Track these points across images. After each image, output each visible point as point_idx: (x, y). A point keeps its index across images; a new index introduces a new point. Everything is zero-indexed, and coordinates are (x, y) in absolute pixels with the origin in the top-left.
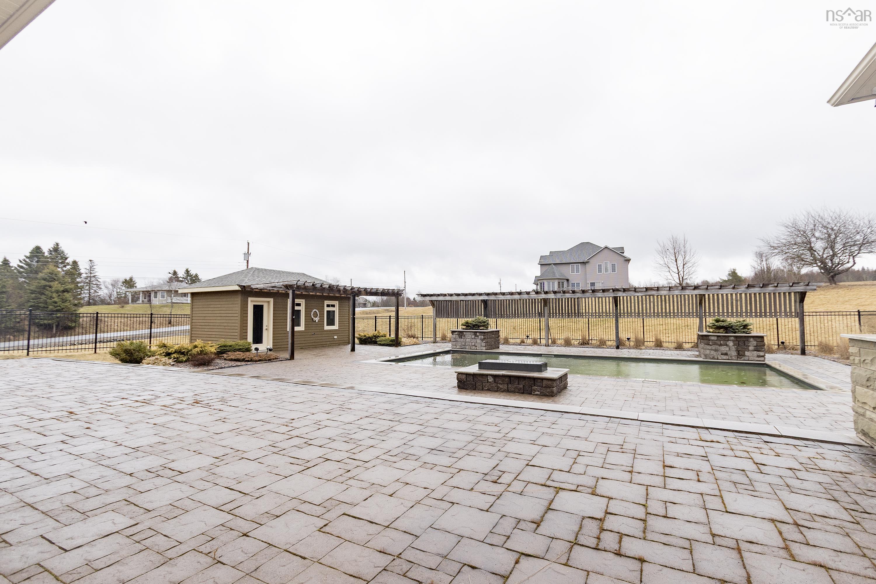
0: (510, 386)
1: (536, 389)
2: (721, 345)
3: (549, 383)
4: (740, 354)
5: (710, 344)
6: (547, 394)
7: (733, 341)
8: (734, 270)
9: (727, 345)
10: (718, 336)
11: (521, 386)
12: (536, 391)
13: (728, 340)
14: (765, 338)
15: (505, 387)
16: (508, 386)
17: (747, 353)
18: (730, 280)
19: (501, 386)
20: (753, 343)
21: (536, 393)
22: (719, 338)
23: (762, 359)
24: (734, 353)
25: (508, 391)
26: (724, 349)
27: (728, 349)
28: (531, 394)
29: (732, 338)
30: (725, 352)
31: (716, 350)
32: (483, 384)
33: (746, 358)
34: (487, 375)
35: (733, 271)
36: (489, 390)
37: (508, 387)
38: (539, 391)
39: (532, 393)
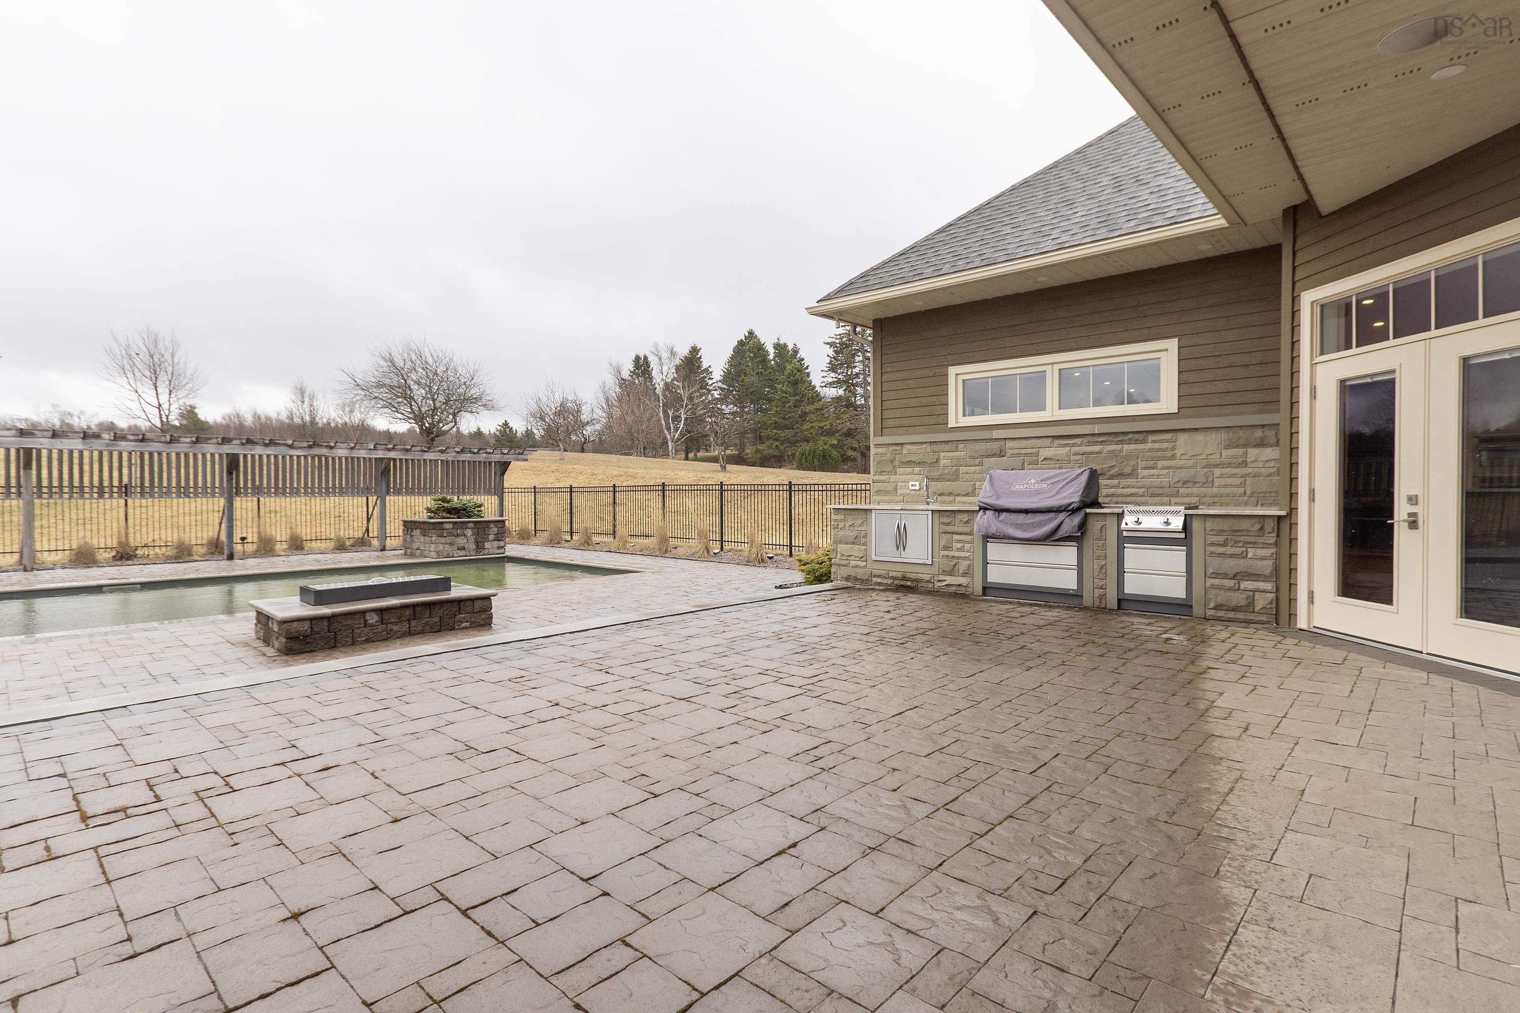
0: (414, 623)
1: (464, 618)
2: (458, 536)
3: (485, 604)
4: (479, 547)
5: (445, 535)
6: (482, 622)
7: (472, 528)
8: (191, 406)
9: (464, 535)
10: (454, 523)
11: (437, 619)
12: (462, 622)
13: (466, 528)
14: (507, 522)
15: (405, 627)
16: (409, 623)
17: (487, 545)
18: (184, 425)
19: (396, 628)
20: (494, 529)
21: (463, 625)
22: (456, 525)
23: (501, 551)
24: (472, 546)
25: (410, 634)
26: (461, 541)
27: (465, 541)
28: (453, 629)
29: (471, 525)
30: (462, 545)
31: (451, 544)
32: (356, 631)
33: (486, 551)
34: (363, 612)
35: (189, 408)
36: (368, 641)
37: (409, 628)
38: (467, 622)
39: (457, 627)
